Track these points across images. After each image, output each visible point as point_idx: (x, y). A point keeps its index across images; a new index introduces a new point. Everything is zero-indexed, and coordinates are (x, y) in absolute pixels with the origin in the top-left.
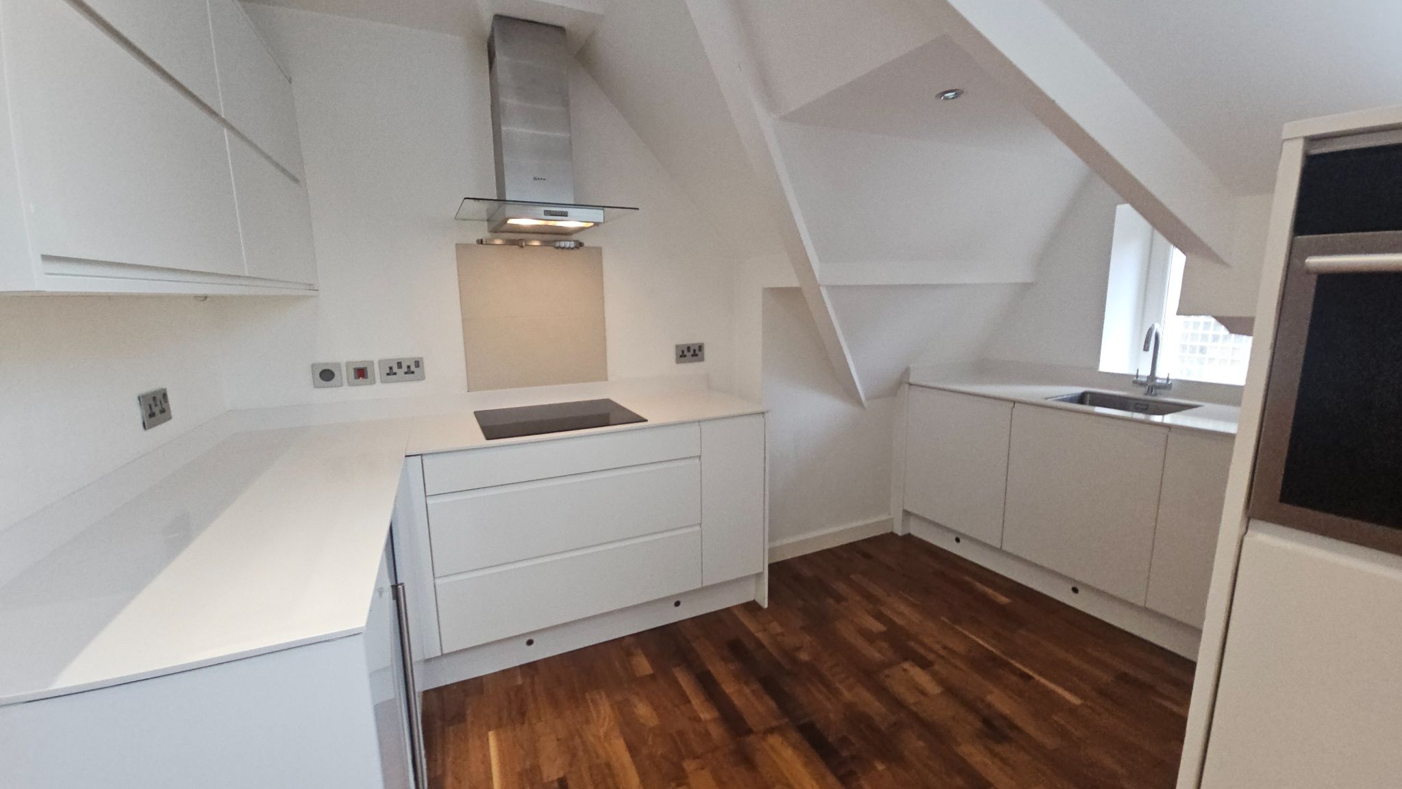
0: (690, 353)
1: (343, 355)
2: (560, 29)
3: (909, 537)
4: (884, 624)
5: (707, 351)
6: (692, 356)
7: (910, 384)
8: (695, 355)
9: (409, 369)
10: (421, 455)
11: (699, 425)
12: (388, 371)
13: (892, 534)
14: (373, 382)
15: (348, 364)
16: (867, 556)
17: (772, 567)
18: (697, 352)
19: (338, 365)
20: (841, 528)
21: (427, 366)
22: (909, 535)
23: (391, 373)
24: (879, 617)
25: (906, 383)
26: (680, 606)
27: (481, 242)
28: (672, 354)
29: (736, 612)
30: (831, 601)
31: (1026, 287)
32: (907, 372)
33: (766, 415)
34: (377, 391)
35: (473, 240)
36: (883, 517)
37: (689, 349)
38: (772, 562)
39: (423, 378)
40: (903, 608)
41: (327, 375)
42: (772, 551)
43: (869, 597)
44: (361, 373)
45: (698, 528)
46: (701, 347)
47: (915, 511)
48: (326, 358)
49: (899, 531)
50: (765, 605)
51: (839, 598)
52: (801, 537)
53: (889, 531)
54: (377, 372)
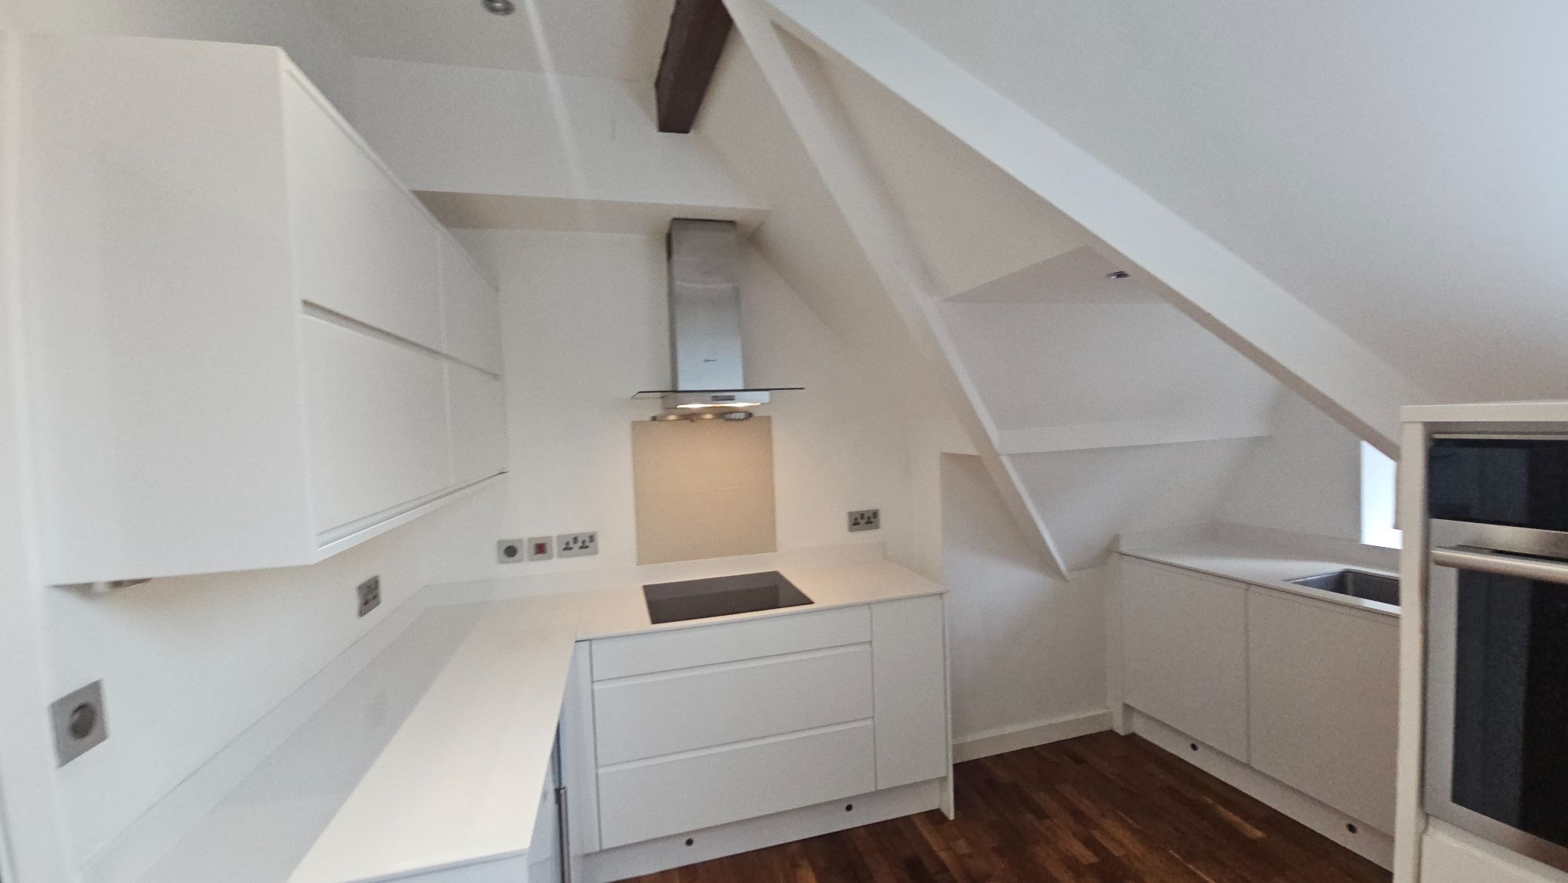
0: (864, 520)
1: (525, 532)
2: (732, 223)
3: (1133, 739)
4: (1096, 854)
5: (883, 518)
6: (867, 523)
7: (1122, 554)
8: (869, 522)
9: (583, 544)
10: (590, 640)
11: (870, 608)
12: (564, 547)
13: (1111, 733)
14: (550, 557)
15: (530, 540)
16: (1079, 760)
17: (959, 768)
18: (872, 519)
19: (520, 541)
20: (1046, 722)
21: (601, 541)
22: (1134, 735)
23: (567, 548)
24: (1089, 843)
25: (1117, 552)
26: (853, 810)
27: (654, 419)
28: (844, 522)
29: (919, 824)
30: (1030, 817)
31: (1257, 442)
32: (1116, 539)
33: (945, 597)
34: (555, 565)
35: (647, 417)
36: (1100, 712)
37: (862, 516)
38: (958, 761)
39: (596, 552)
40: (1119, 833)
41: (511, 551)
42: (957, 749)
43: (1078, 815)
44: (541, 549)
45: (869, 722)
46: (875, 514)
47: (1140, 707)
48: (510, 535)
49: (1121, 731)
50: (952, 817)
51: (1041, 814)
52: (995, 732)
53: (1105, 728)
54: (554, 548)
